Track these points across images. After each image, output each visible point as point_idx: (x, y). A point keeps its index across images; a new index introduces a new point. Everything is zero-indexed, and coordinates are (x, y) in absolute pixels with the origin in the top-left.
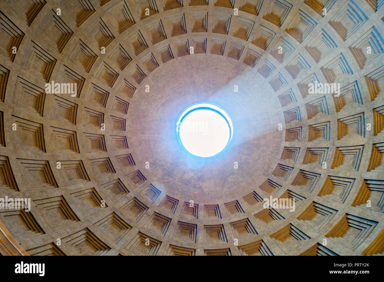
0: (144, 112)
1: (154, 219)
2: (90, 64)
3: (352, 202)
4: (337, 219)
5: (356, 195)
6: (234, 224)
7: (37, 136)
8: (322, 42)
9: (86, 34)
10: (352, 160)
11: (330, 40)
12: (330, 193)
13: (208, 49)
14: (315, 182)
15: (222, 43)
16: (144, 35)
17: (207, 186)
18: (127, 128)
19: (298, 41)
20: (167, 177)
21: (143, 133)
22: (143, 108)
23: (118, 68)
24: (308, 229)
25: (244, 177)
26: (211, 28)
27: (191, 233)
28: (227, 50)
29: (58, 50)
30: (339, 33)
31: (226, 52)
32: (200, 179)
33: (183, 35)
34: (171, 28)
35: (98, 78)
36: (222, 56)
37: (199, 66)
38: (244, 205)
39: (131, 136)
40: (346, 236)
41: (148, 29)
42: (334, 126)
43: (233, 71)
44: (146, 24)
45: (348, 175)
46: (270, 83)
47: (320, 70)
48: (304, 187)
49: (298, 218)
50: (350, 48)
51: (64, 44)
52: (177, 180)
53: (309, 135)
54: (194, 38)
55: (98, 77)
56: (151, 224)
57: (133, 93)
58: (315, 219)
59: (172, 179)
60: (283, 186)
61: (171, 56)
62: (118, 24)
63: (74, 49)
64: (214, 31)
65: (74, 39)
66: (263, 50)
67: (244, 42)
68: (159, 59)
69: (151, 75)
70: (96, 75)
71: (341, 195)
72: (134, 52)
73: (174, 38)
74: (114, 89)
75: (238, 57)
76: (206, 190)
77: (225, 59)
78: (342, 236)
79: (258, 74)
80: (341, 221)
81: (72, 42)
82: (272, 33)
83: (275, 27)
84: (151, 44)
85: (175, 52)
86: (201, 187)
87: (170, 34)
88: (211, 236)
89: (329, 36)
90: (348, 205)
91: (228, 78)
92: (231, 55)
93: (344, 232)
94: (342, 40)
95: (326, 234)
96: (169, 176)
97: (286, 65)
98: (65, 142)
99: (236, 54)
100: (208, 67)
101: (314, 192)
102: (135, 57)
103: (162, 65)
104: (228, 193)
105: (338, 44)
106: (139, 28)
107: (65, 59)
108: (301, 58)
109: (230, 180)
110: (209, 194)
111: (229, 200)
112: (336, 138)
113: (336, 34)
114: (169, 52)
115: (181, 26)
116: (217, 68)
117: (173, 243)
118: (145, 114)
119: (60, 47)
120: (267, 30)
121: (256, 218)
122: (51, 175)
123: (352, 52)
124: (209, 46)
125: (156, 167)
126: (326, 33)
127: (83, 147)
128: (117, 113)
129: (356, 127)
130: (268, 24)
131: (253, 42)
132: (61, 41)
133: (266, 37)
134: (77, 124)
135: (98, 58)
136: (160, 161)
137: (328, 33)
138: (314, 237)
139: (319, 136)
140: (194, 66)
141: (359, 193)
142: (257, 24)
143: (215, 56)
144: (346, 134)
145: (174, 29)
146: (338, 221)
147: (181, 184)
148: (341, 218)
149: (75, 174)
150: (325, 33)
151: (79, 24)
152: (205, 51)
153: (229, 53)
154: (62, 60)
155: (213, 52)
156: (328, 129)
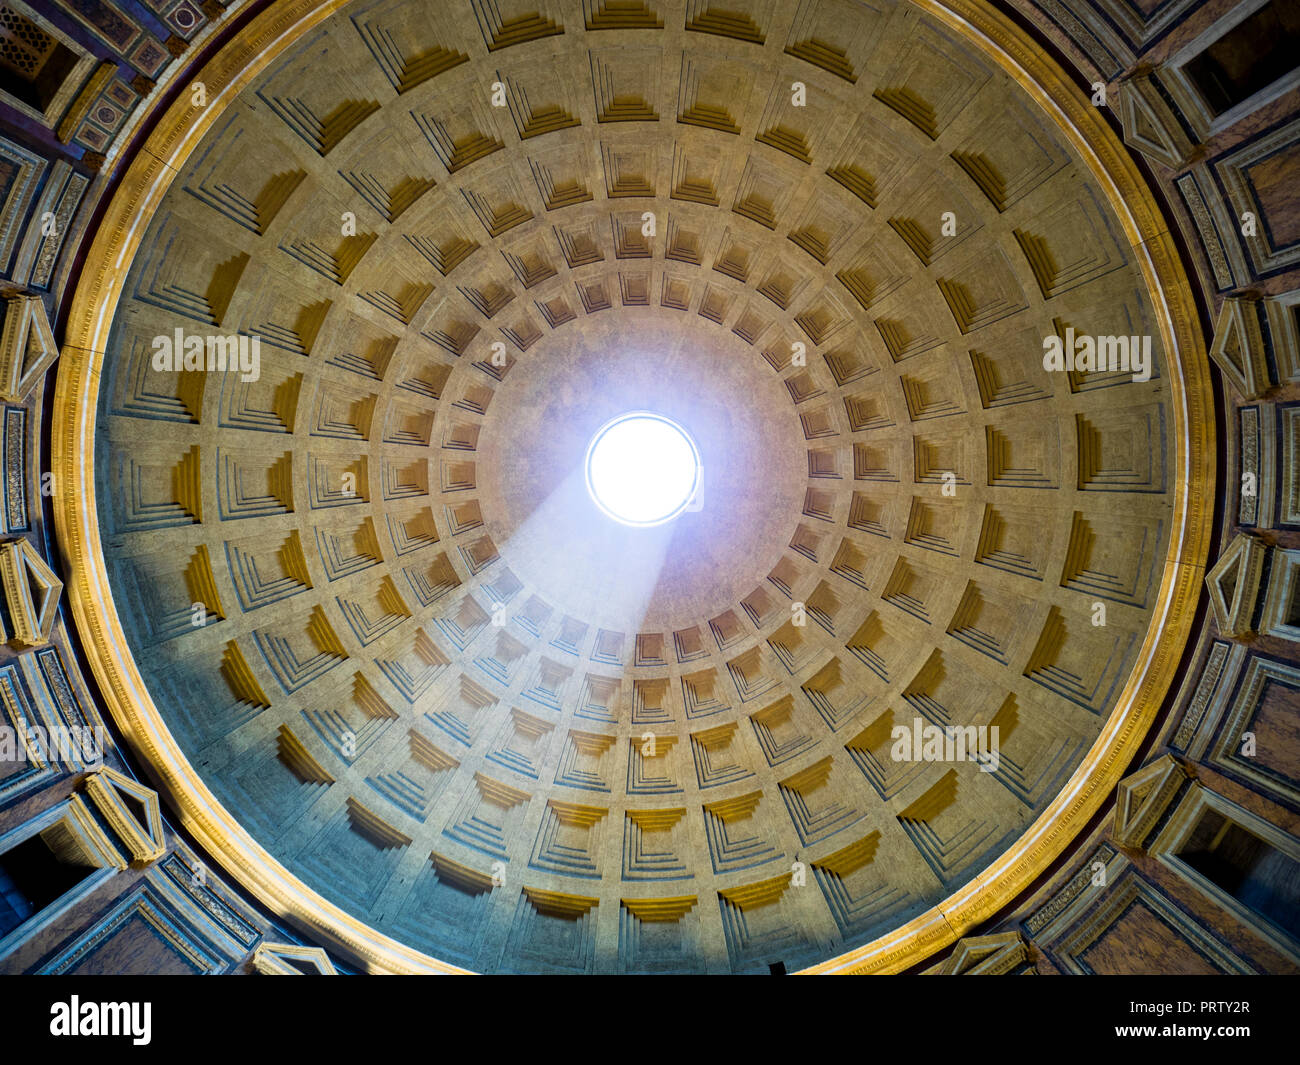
0: (725, 369)
1: (502, 288)
2: (856, 287)
3: (325, 610)
4: (315, 568)
5: (333, 625)
6: (429, 417)
7: (717, 115)
8: (662, 775)
9: (920, 297)
10: (406, 669)
11: (653, 790)
12: (380, 597)
13: (795, 556)
14: (417, 589)
15: (792, 590)
16: (880, 430)
17: (532, 416)
18: (703, 321)
19: (697, 734)
20: (579, 355)
21: (683, 349)
22: (733, 371)
23: (830, 348)
24: (334, 517)
25: (513, 487)
26: (834, 581)
27: (449, 338)
28: (773, 591)
29: (896, 217)
30: (649, 813)
31: (768, 586)
32: (552, 412)
33: (847, 516)
34: (874, 498)
35: (820, 296)
36: (766, 575)
37: (772, 522)
38: (459, 456)
39: (685, 320)
40: (273, 558)
41: (892, 447)
42: (491, 685)
43: (726, 580)
44: (901, 444)
45: (383, 642)
46: (660, 636)
47: (612, 735)
48: (425, 569)
49: (369, 520)
50: (605, 812)
51: (906, 237)
52: (567, 370)
53: (515, 640)
54: (831, 536)
55: (823, 297)
56: (494, 279)
57: (771, 362)
58: (350, 543)
59: (572, 362)
60: (451, 539)
61: (814, 472)
62: (925, 380)
63: (893, 258)
64: (823, 585)
65: (913, 263)
66: (728, 659)
67: (767, 632)
68: (818, 444)
69: (794, 414)
70: (829, 294)
71: (359, 610)
72: (855, 396)
73: (850, 493)
74: (790, 322)
75: (747, 606)
76: (524, 410)
77: (758, 579)
78: (280, 554)
79: (691, 624)
80: (306, 572)
81: (907, 257)
82: (750, 696)
83: (755, 708)
84: (857, 441)
85: (822, 484)
86: (534, 405)
87: (861, 489)
88: (426, 368)
89: (663, 793)
90: (326, 602)
91: (717, 565)
92: (759, 593)
93: (283, 564)
94: (631, 808)
95: (300, 534)
96: (581, 360)
97: (672, 684)
98: (702, 178)
99: (756, 606)
100: (760, 536)
101: (401, 574)
102: (842, 393)
103: (807, 445)
104: (499, 444)
105: (629, 797)
106: (900, 425)
107: (873, 229)
108: (664, 719)
109: (523, 461)
110: (514, 411)
111: (482, 437)
112: (467, 674)
113: (652, 807)
114: (827, 472)
115: (867, 522)
116: (748, 552)
117: (435, 294)
118: (721, 370)
119: (903, 225)
120: (762, 690)
121: (420, 460)
122: (629, 117)
123: (594, 810)
124: (800, 560)
125: (607, 343)
126: (672, 792)
127: (682, 210)
128: (740, 312)
129: (461, 719)
130: (770, 698)
131: (756, 649)
132: (917, 233)
133: (751, 680)
134: (732, 215)
135: (862, 310)
136: (617, 357)
137: (667, 796)
138: (309, 515)
139: (498, 653)
140: (778, 510)
141: (332, 632)
142: (786, 677)
143: (774, 561)
144: (463, 695)
145: (869, 504)
146: (309, 569)
147: (556, 374)
148: (310, 574)
149: (631, 173)
150: (672, 789)
151: (944, 287)
152: (794, 547)
153: (765, 592)
154: (871, 221)
155: (784, 562)
156: (497, 675)
